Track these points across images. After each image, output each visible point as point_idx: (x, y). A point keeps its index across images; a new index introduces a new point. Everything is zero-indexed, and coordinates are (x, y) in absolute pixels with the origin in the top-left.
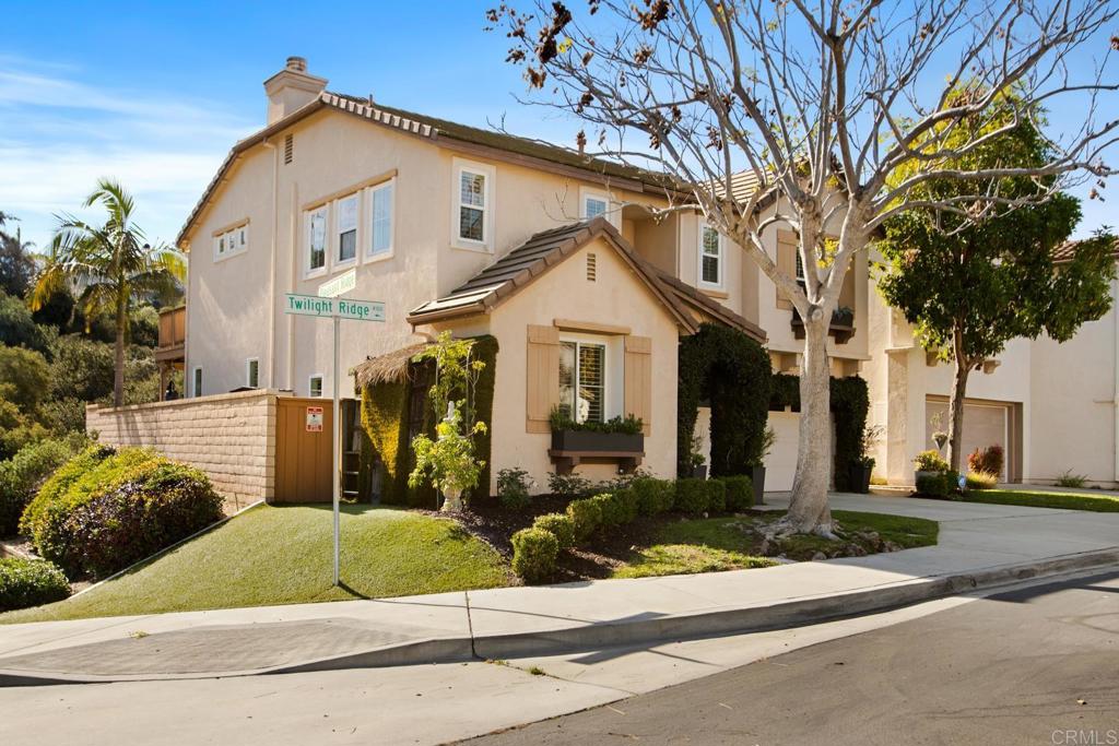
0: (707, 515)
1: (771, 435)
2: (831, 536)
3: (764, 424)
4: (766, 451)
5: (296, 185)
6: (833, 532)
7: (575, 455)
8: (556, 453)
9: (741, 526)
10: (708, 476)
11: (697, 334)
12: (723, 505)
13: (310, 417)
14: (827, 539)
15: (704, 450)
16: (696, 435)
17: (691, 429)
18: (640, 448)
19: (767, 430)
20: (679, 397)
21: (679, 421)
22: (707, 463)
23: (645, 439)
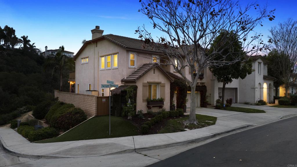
0: (175, 118)
1: (187, 100)
2: (196, 124)
3: (186, 98)
4: (187, 103)
5: (98, 52)
6: (197, 123)
7: (151, 106)
8: (148, 106)
9: (180, 122)
10: (176, 108)
11: (174, 82)
12: (178, 115)
13: (103, 100)
14: (195, 125)
15: (175, 103)
16: (174, 100)
17: (173, 99)
18: (163, 104)
19: (187, 98)
20: (170, 93)
21: (170, 98)
22: (176, 105)
23: (164, 102)
